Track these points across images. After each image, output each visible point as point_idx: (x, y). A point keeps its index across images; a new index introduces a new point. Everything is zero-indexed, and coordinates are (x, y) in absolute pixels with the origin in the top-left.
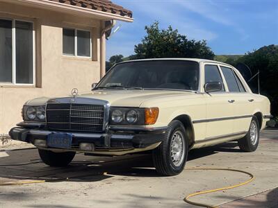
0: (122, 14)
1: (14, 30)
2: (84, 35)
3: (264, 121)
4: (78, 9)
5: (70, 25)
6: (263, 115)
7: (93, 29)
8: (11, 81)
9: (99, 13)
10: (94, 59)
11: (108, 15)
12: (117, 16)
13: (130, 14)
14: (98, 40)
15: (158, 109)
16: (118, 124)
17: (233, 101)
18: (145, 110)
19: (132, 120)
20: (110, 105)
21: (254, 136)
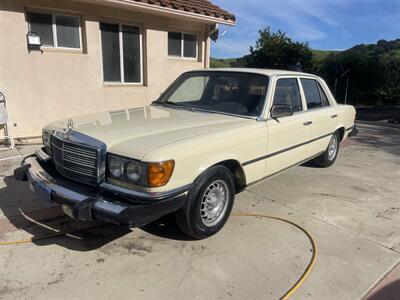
0: (226, 18)
1: (121, 34)
2: (191, 39)
3: (346, 135)
4: (180, 13)
5: (176, 29)
6: (346, 128)
7: (199, 32)
8: (119, 80)
9: (202, 17)
10: (199, 60)
11: (211, 19)
12: (221, 20)
13: (233, 18)
14: (203, 43)
15: (173, 162)
16: (118, 179)
17: (310, 123)
18: (148, 166)
19: (134, 176)
20: (108, 150)
21: (333, 151)
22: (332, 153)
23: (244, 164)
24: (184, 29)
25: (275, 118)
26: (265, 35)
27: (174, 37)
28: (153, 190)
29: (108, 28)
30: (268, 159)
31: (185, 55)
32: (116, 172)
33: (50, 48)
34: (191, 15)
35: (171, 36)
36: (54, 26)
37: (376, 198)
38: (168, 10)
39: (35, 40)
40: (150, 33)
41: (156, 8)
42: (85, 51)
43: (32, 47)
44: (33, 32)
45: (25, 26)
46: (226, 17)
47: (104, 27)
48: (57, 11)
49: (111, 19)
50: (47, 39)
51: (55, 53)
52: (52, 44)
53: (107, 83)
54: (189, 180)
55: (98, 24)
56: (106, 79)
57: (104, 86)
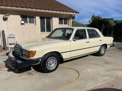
1: (45, 19)
2: (66, 19)
3: (108, 46)
4: (62, 12)
5: (61, 17)
6: (107, 44)
7: (69, 17)
8: (45, 32)
9: (68, 13)
10: (69, 25)
11: (71, 13)
12: (74, 13)
13: (78, 13)
14: (70, 20)
15: (36, 51)
17: (88, 42)
18: (29, 52)
19: (27, 55)
20: (22, 48)
21: (103, 51)
22: (103, 52)
23: (61, 53)
24: (64, 17)
26: (93, 17)
27: (61, 19)
28: (30, 58)
30: (71, 52)
31: (64, 24)
33: (27, 24)
34: (65, 13)
35: (60, 19)
36: (28, 18)
38: (58, 12)
39: (23, 22)
40: (53, 18)
41: (55, 12)
42: (36, 24)
43: (22, 24)
44: (22, 20)
46: (76, 12)
47: (41, 18)
48: (28, 15)
49: (43, 16)
50: (26, 22)
53: (42, 32)
54: (42, 56)
55: (39, 17)
56: (41, 31)
57: (41, 33)
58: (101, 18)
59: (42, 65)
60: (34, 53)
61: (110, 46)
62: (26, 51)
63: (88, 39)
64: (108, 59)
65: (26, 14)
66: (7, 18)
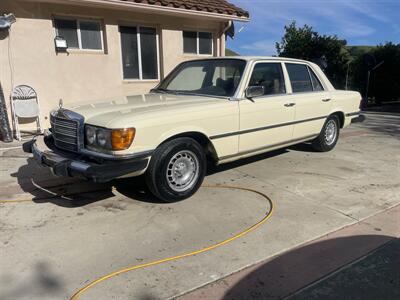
0: (239, 15)
1: (138, 35)
2: (207, 37)
3: (347, 120)
4: (193, 12)
5: (191, 28)
6: (345, 113)
7: (215, 30)
8: (138, 77)
9: (215, 15)
10: (215, 56)
11: (225, 16)
12: (234, 17)
13: (247, 15)
14: (218, 40)
15: (133, 129)
16: (92, 145)
17: (292, 105)
18: (112, 132)
19: (103, 142)
20: (85, 121)
21: (331, 136)
22: (330, 138)
23: (212, 138)
24: (199, 29)
25: (250, 99)
26: (291, 31)
27: (189, 36)
28: (117, 152)
29: (127, 30)
30: (241, 135)
31: (200, 52)
32: (92, 140)
33: (76, 50)
34: (204, 13)
35: (186, 35)
36: (79, 31)
37: (360, 176)
38: (182, 11)
39: (62, 44)
40: (166, 33)
41: (170, 9)
42: (106, 52)
43: (59, 50)
44: (60, 37)
45: (54, 32)
46: (240, 13)
47: (123, 30)
48: (80, 17)
49: (129, 22)
50: (72, 42)
51: (80, 55)
52: (77, 46)
53: (126, 80)
54: (152, 146)
55: (116, 27)
56: (126, 76)
57: (124, 83)
58: (315, 34)
59: (154, 176)
60: (128, 136)
61: (353, 121)
62: (99, 129)
63: (290, 96)
64: (348, 158)
65: (71, 16)
66: (8, 27)
